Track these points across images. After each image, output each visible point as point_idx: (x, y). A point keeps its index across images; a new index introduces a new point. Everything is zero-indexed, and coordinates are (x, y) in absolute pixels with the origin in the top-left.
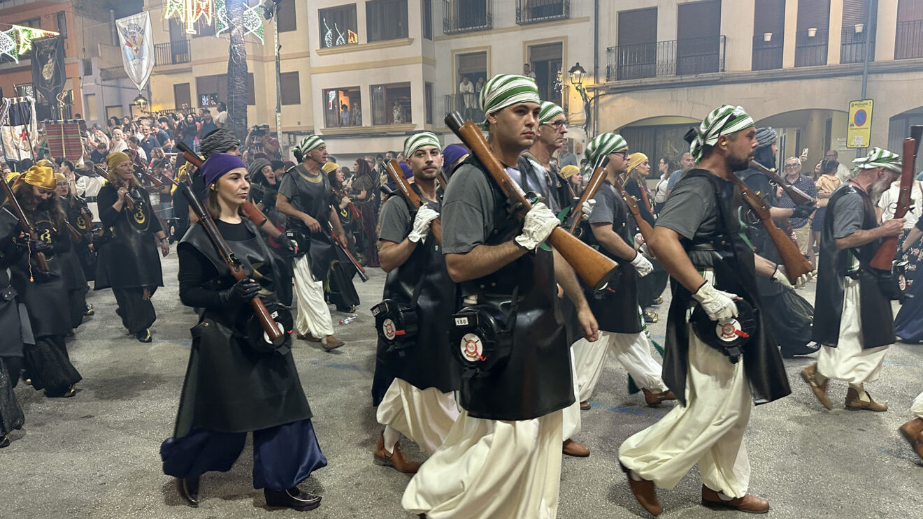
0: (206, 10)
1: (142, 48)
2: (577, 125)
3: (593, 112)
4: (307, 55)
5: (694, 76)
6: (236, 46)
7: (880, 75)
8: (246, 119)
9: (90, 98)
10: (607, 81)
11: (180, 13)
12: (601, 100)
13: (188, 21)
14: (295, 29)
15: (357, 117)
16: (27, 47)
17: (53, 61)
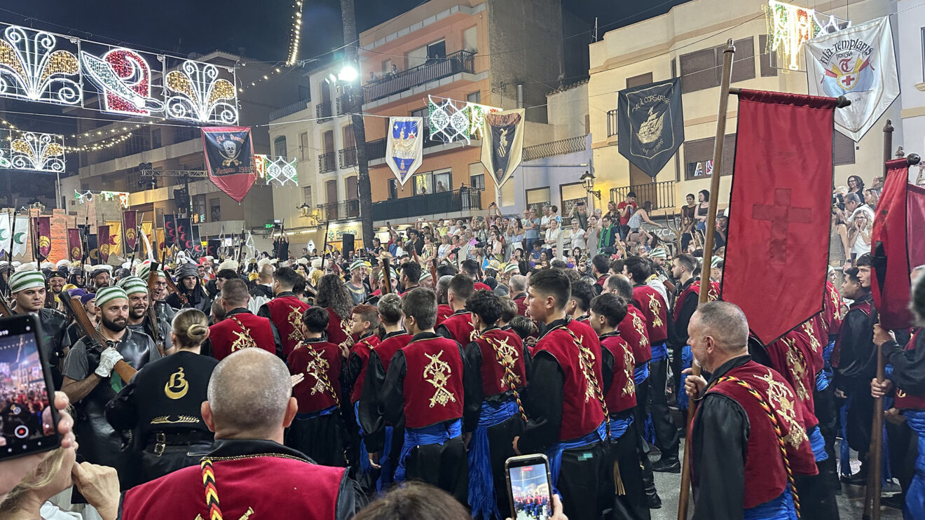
11: (785, 42)
13: (792, 53)
16: (477, 125)
17: (658, 117)
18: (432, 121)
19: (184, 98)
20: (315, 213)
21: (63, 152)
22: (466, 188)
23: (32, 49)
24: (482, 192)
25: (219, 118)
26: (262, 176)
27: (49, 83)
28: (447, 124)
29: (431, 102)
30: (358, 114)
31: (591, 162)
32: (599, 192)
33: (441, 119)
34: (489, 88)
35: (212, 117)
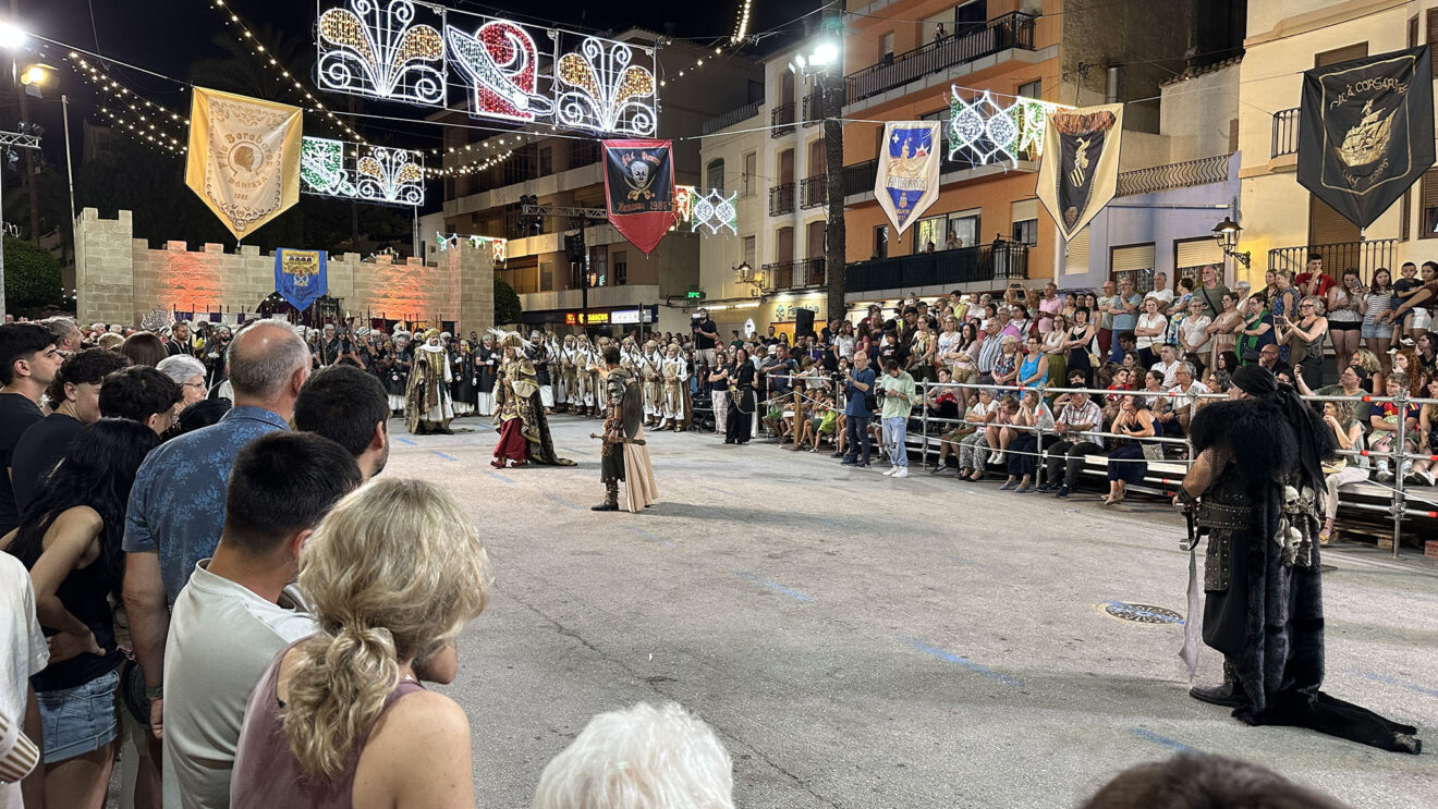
16: (1033, 135)
17: (1382, 118)
18: (955, 128)
19: (581, 95)
20: (758, 277)
21: (422, 176)
22: (1004, 241)
23: (384, 25)
24: (1032, 250)
25: (629, 126)
26: (686, 219)
27: (403, 72)
28: (980, 133)
29: (956, 96)
30: (835, 119)
31: (1236, 202)
32: (1248, 255)
33: (970, 126)
34: (1058, 72)
35: (620, 125)
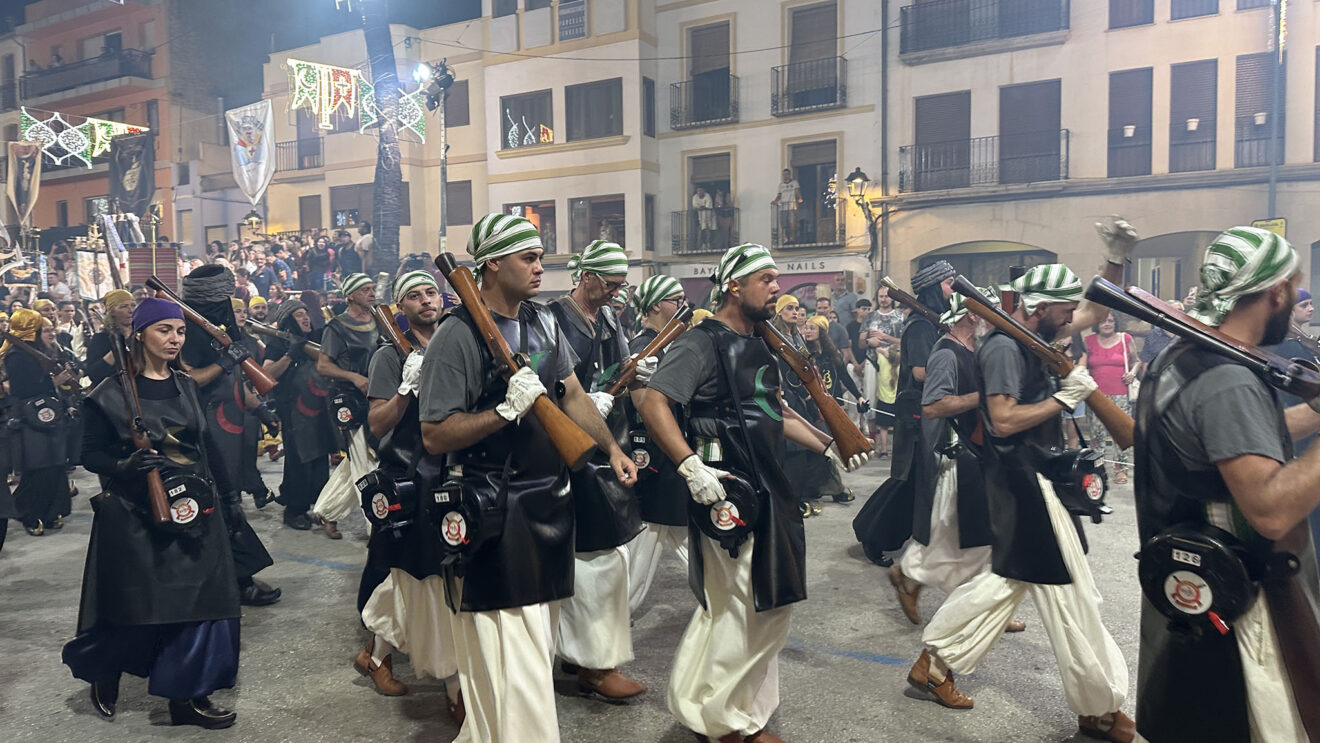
0: (348, 98)
1: (259, 149)
2: (858, 253)
3: (880, 236)
4: (484, 158)
5: (1025, 186)
6: (387, 146)
7: (1294, 184)
8: (398, 244)
9: (184, 215)
10: (900, 192)
11: (312, 101)
12: (892, 219)
13: (323, 112)
14: (467, 123)
15: (550, 242)
16: (105, 146)
18: (28, 138)
28: (52, 143)
29: (27, 115)
33: (42, 137)
